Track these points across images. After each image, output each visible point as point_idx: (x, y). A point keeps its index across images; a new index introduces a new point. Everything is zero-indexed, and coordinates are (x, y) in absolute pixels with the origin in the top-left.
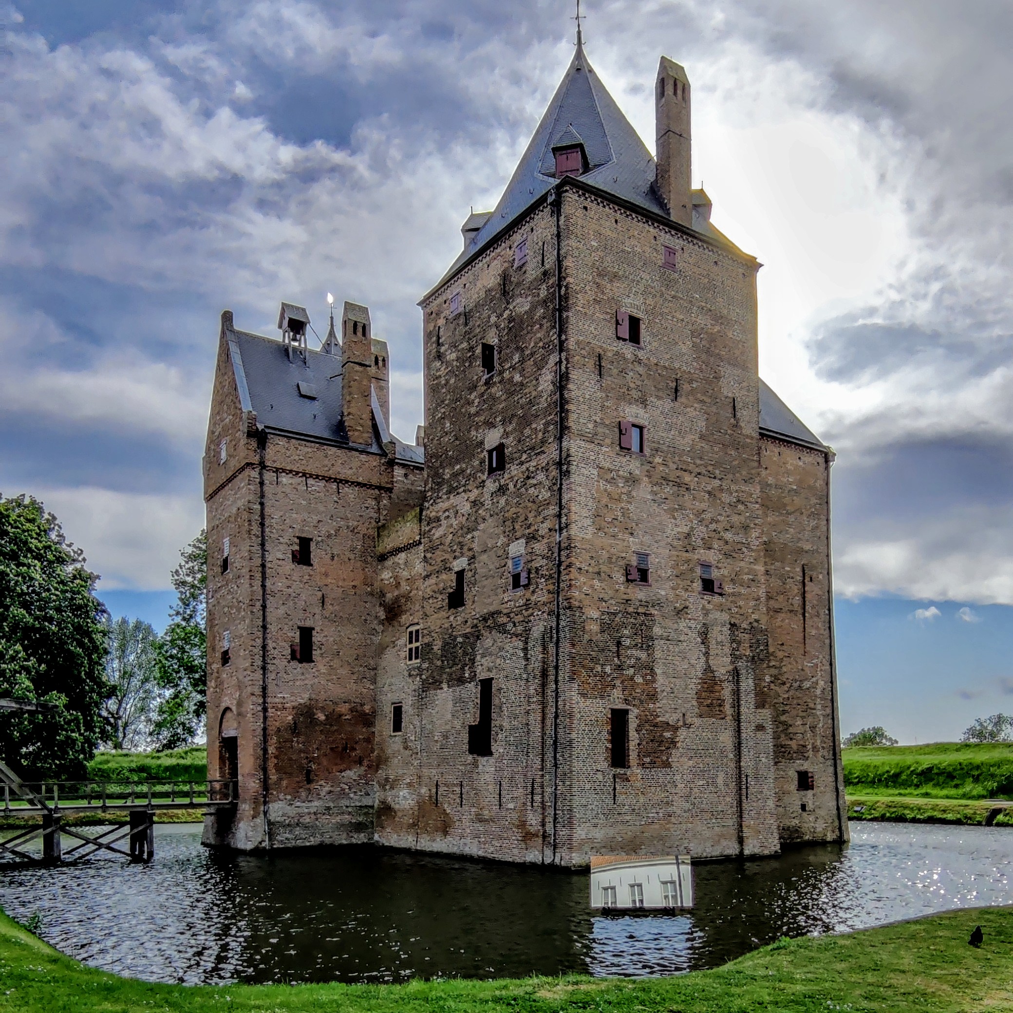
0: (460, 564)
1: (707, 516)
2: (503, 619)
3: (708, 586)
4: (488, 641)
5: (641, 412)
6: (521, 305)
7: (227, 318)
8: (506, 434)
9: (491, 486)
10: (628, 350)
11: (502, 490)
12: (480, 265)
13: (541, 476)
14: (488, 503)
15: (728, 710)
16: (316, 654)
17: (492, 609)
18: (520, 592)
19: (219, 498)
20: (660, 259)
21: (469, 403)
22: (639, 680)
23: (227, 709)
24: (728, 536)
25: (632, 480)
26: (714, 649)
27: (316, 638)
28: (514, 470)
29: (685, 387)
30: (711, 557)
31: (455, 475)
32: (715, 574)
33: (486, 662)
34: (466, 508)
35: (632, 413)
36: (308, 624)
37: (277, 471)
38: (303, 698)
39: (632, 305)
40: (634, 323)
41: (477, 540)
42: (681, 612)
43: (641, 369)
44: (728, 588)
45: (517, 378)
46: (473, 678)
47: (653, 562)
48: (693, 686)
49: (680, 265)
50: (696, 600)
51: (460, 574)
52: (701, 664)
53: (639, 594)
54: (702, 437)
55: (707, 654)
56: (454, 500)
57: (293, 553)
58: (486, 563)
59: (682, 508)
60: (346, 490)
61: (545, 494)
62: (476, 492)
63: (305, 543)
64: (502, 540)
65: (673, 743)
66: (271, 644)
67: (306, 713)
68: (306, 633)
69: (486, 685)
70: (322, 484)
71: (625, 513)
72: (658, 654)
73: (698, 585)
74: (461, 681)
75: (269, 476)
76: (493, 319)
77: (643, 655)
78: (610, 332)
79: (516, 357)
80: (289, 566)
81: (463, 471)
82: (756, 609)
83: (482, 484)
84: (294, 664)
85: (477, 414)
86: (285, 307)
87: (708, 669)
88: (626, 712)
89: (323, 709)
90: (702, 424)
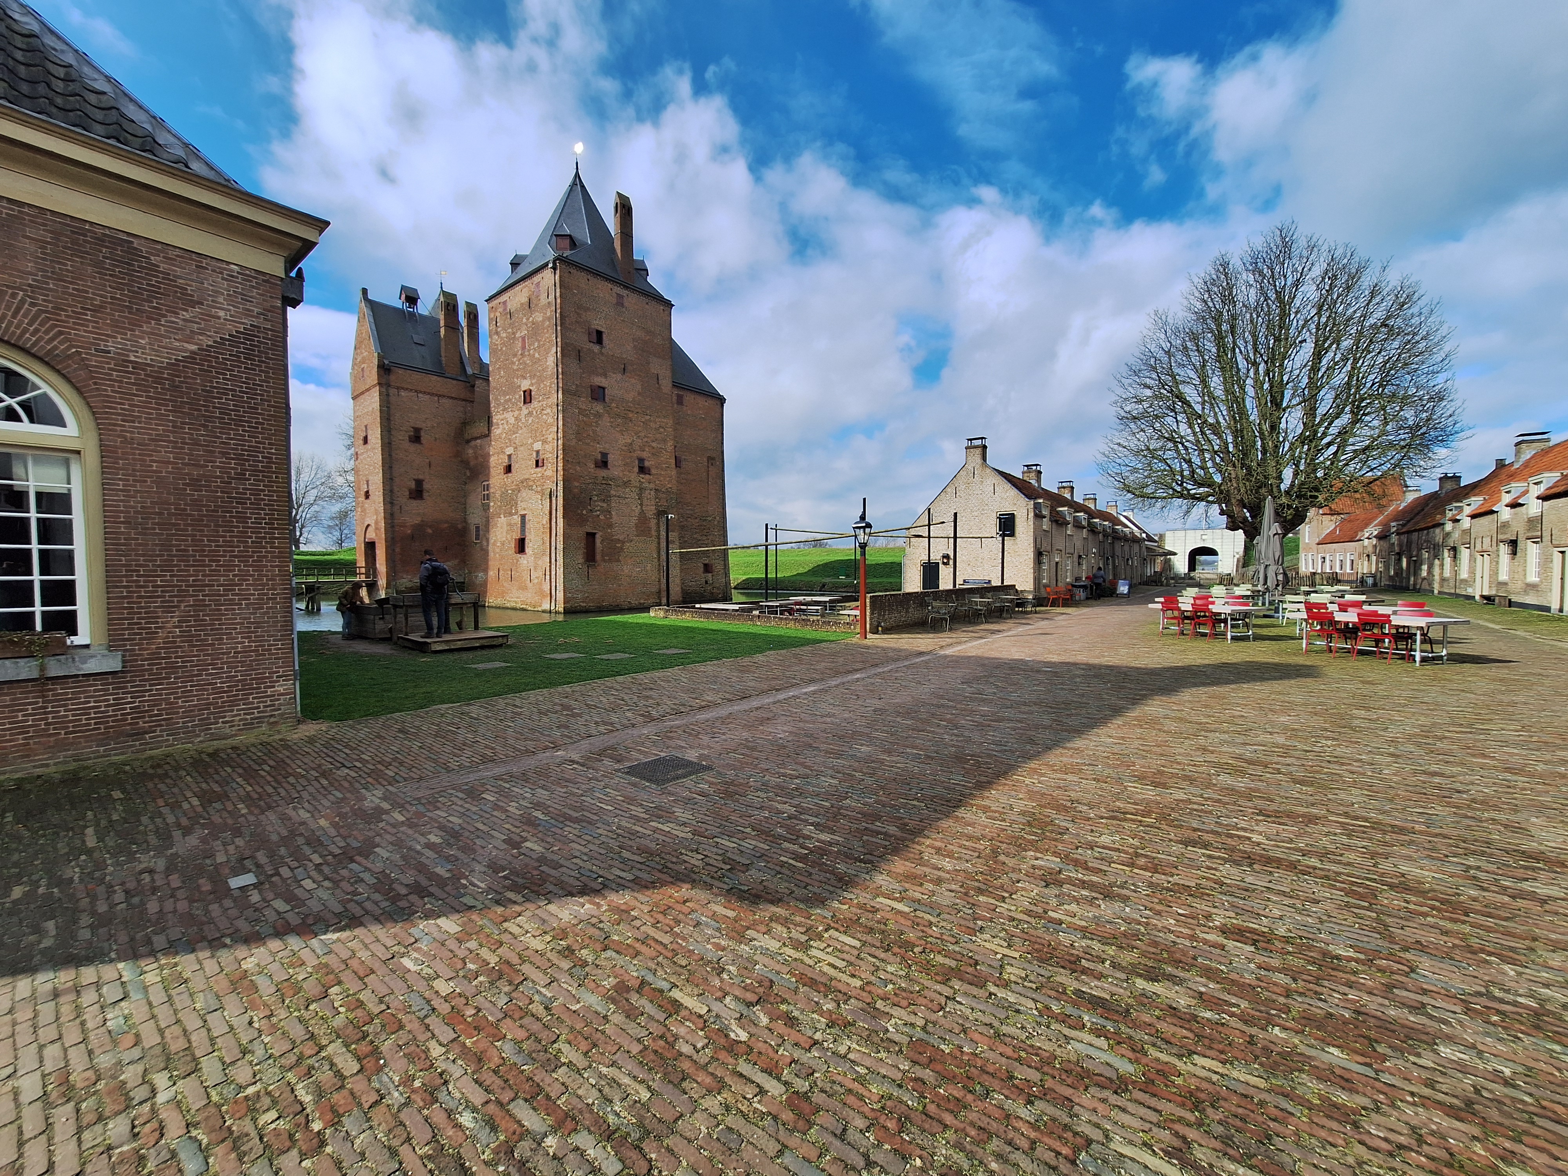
0: (510, 450)
1: (643, 434)
2: (531, 483)
3: (643, 470)
4: (525, 493)
5: (603, 380)
6: (538, 317)
7: (365, 291)
8: (532, 385)
9: (525, 411)
10: (596, 348)
11: (530, 414)
12: (518, 288)
13: (549, 410)
14: (523, 420)
15: (654, 533)
16: (425, 495)
17: (526, 477)
18: (539, 469)
19: (361, 399)
20: (614, 301)
21: (513, 363)
22: (602, 517)
23: (368, 525)
24: (654, 444)
25: (598, 415)
26: (645, 502)
27: (426, 486)
28: (535, 404)
29: (629, 368)
30: (644, 455)
31: (506, 401)
32: (647, 464)
33: (523, 505)
34: (512, 421)
35: (599, 381)
36: (421, 477)
37: (398, 388)
38: (417, 520)
39: (598, 324)
40: (599, 334)
41: (518, 437)
42: (626, 484)
43: (603, 358)
44: (653, 471)
45: (537, 355)
46: (516, 513)
47: (611, 458)
48: (634, 520)
49: (626, 304)
50: (634, 476)
51: (510, 456)
52: (637, 510)
53: (603, 473)
54: (639, 394)
55: (641, 505)
56: (506, 415)
57: (410, 437)
58: (523, 453)
59: (627, 430)
60: (443, 401)
61: (550, 420)
62: (517, 413)
63: (417, 430)
64: (530, 441)
65: (622, 548)
66: (396, 489)
67: (419, 528)
68: (419, 483)
69: (523, 517)
70: (428, 397)
71: (594, 432)
72: (613, 505)
73: (636, 469)
74: (511, 514)
75: (393, 391)
76: (524, 320)
77: (605, 505)
78: (586, 338)
79: (536, 344)
80: (406, 444)
81: (510, 400)
82: (669, 482)
83: (520, 409)
84: (412, 501)
85: (517, 370)
86: (403, 288)
87: (642, 512)
88: (595, 534)
89: (430, 527)
90: (639, 387)
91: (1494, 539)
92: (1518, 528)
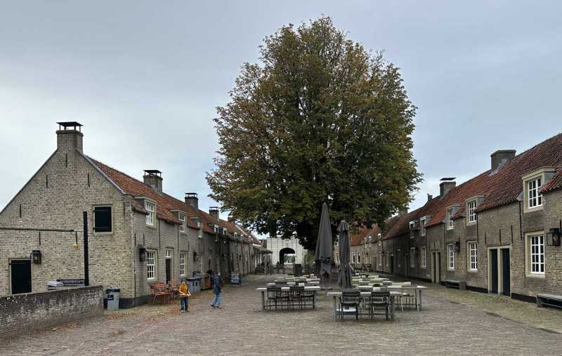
91: (443, 242)
92: (460, 234)
